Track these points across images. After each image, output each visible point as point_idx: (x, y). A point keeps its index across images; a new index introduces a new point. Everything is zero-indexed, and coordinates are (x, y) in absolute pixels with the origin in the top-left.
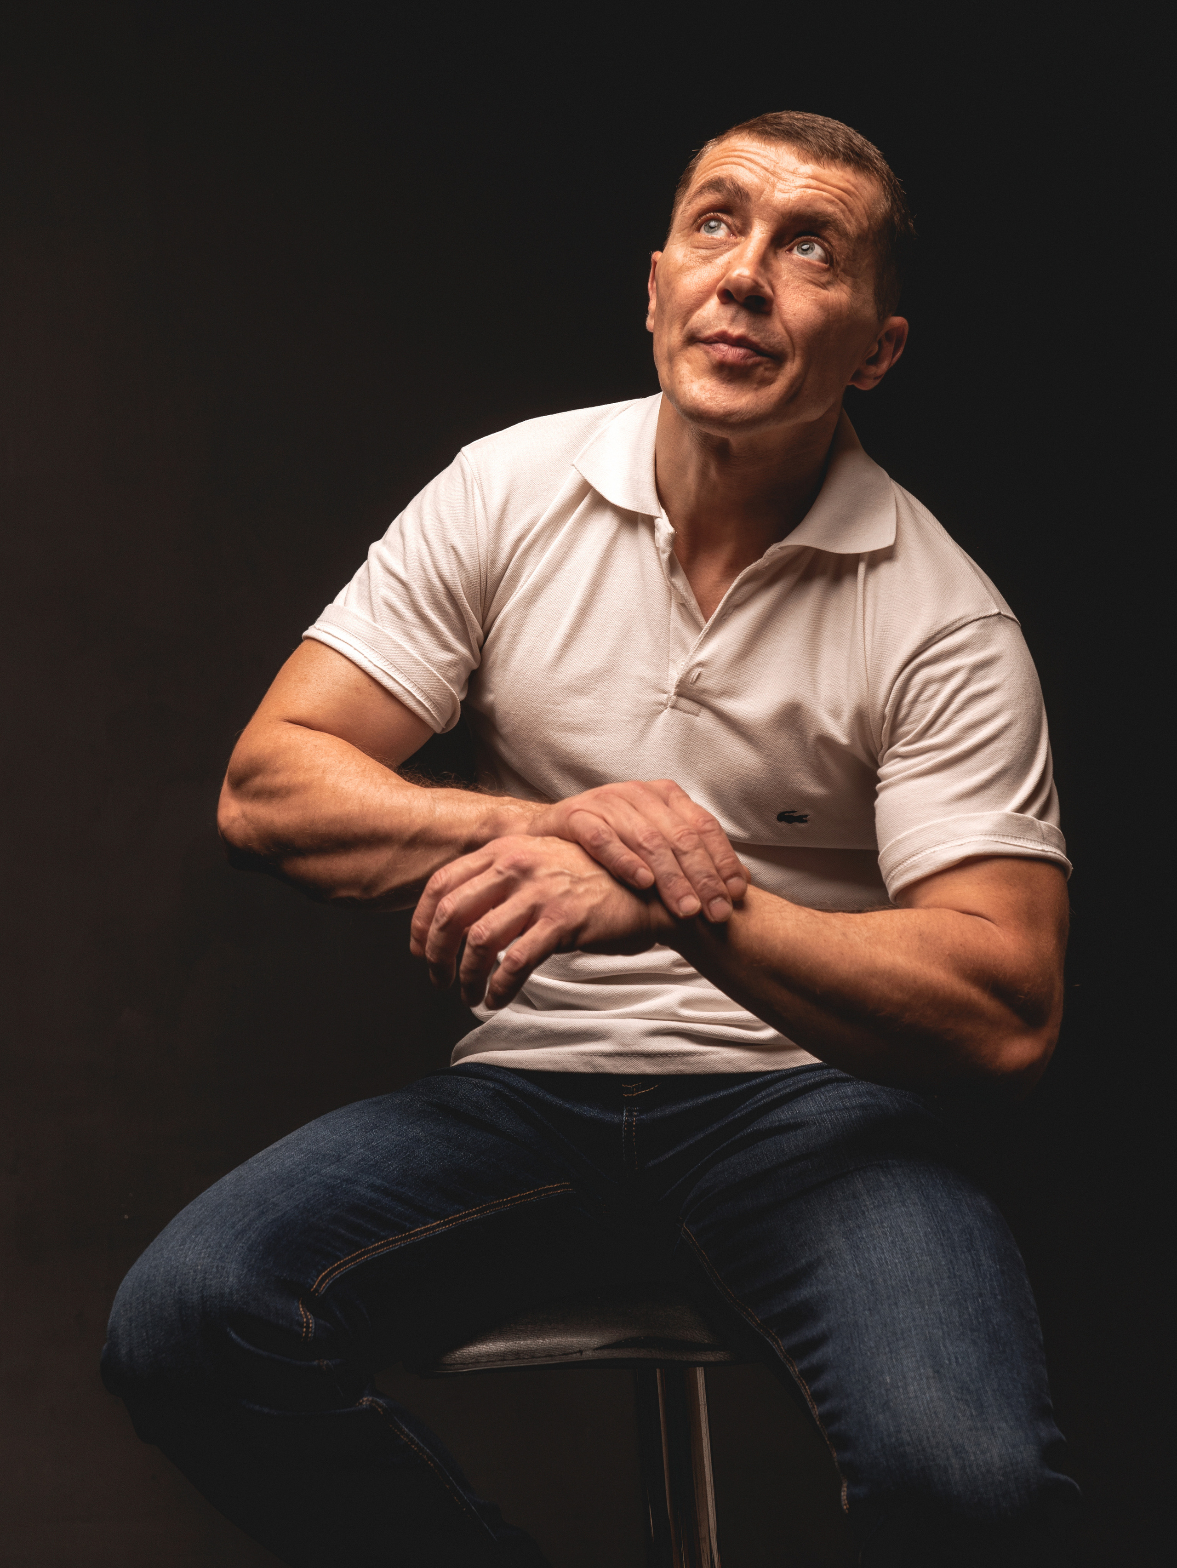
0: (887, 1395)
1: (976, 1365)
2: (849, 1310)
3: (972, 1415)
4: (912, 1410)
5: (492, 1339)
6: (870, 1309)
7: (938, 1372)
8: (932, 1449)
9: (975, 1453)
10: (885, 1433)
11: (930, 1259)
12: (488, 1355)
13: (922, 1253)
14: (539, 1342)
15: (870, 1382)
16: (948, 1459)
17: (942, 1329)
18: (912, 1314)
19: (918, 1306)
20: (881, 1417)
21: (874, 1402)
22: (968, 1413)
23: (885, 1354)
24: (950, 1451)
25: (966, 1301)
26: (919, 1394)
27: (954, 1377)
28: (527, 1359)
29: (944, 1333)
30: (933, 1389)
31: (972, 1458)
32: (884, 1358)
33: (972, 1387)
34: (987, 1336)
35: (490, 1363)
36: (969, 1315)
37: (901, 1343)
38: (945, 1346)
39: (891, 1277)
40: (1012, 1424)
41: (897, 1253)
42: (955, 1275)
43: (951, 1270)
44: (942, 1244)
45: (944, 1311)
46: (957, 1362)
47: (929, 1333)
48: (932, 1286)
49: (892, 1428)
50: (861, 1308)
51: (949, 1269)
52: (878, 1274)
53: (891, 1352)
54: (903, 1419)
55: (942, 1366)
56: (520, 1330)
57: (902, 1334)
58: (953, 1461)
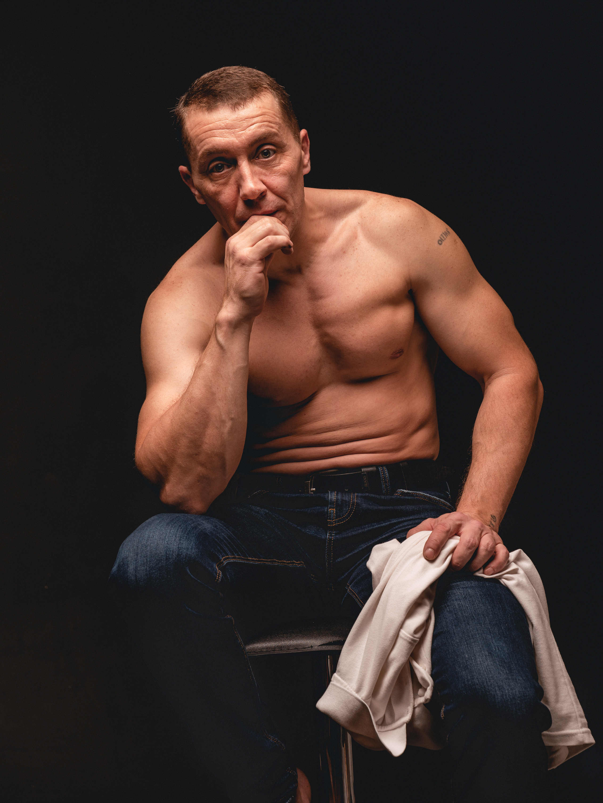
0: (466, 663)
1: (507, 652)
2: (444, 626)
3: (507, 673)
4: (479, 669)
5: (268, 640)
6: (455, 626)
7: (490, 653)
8: (488, 687)
9: (508, 690)
10: (466, 680)
11: (483, 605)
12: (267, 648)
13: (479, 603)
14: (291, 642)
15: (458, 658)
16: (496, 691)
17: (491, 635)
18: (476, 628)
19: (478, 625)
20: (464, 672)
21: (460, 666)
22: (505, 672)
23: (465, 645)
24: (497, 688)
25: (500, 625)
26: (482, 662)
27: (498, 656)
28: (285, 650)
29: (492, 637)
30: (489, 661)
31: (507, 692)
32: (464, 647)
33: (506, 661)
34: (511, 640)
35: (268, 652)
36: (503, 631)
37: (472, 640)
38: (492, 642)
39: (465, 612)
40: (525, 678)
41: (467, 602)
42: (495, 613)
43: (493, 611)
44: (488, 600)
45: (491, 628)
46: (499, 650)
47: (485, 636)
48: (485, 617)
49: (469, 677)
50: (450, 625)
51: (492, 610)
52: (458, 611)
53: (467, 644)
54: (475, 673)
55: (492, 651)
56: (281, 637)
57: (472, 636)
58: (498, 692)
